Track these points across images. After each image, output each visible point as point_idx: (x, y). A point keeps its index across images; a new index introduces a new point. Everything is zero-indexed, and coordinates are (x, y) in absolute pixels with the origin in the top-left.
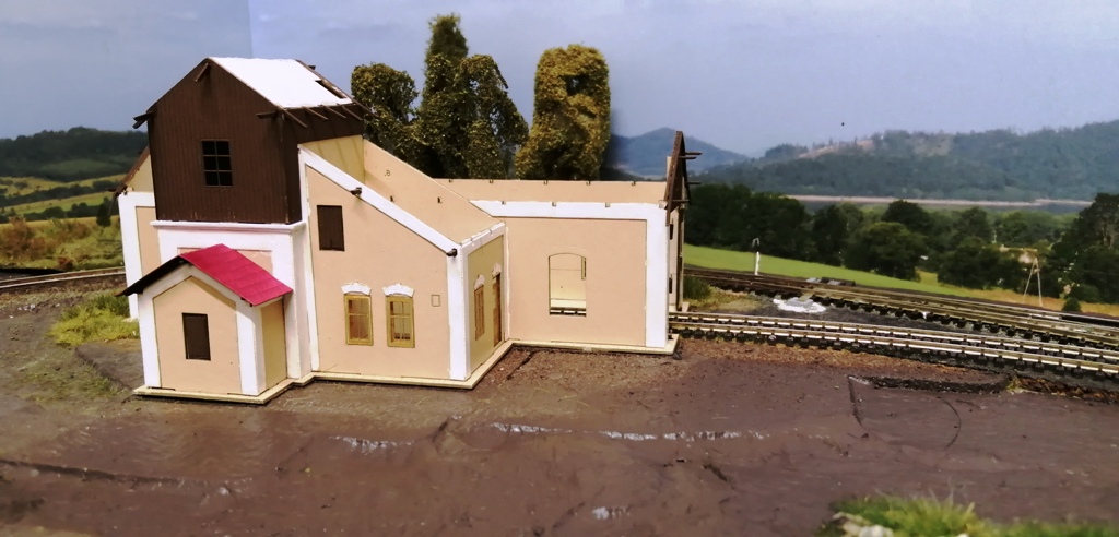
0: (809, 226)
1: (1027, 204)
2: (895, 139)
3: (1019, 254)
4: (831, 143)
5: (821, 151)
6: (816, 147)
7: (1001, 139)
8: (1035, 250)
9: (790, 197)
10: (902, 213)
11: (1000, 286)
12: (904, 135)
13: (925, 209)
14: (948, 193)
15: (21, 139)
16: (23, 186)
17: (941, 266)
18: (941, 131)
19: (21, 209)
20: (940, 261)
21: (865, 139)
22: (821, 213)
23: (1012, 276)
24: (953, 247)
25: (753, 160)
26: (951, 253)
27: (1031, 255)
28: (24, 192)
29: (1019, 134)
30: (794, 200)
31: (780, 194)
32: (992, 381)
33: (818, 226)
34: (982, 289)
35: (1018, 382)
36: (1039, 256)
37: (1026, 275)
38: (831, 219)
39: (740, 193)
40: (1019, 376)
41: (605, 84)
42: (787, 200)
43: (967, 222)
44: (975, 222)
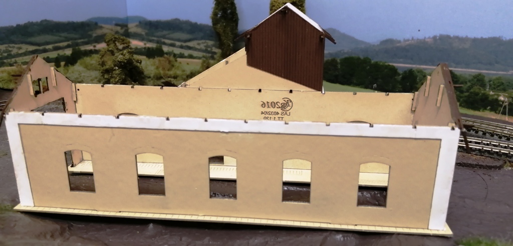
0: (399, 78)
1: (505, 73)
2: (444, 39)
3: (499, 96)
4: (413, 38)
5: (407, 43)
6: (405, 41)
7: (496, 42)
8: (507, 95)
9: (391, 64)
11: (488, 110)
12: (448, 37)
13: (456, 73)
14: (467, 66)
15: (18, 26)
16: (20, 48)
17: (461, 100)
18: (467, 36)
19: (20, 60)
20: (461, 97)
21: (429, 38)
22: (405, 72)
23: (495, 105)
24: (468, 91)
25: (374, 46)
26: (467, 94)
27: (504, 96)
28: (21, 51)
29: (504, 40)
30: (393, 66)
31: (386, 62)
32: (498, 164)
33: (403, 78)
34: (480, 111)
37: (501, 106)
38: (410, 75)
39: (366, 61)
40: (510, 162)
41: (303, 7)
42: (389, 65)
43: (476, 80)
44: (479, 80)
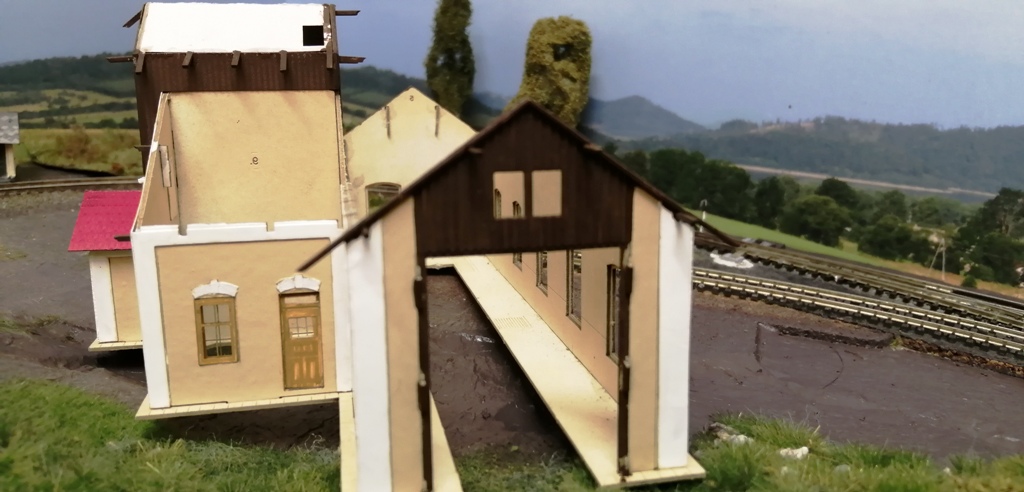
0: (752, 192)
1: (941, 191)
2: (834, 124)
3: (929, 233)
4: (778, 122)
5: (769, 128)
6: (766, 124)
7: (924, 133)
8: (943, 232)
9: (739, 166)
10: (832, 188)
11: (910, 259)
12: (841, 121)
13: (853, 187)
14: (874, 174)
15: (85, 59)
16: (84, 98)
17: (862, 238)
18: (874, 121)
19: (81, 118)
20: (862, 233)
21: (808, 121)
22: (763, 183)
23: (920, 251)
24: (874, 221)
25: (710, 131)
26: (871, 228)
27: (939, 235)
28: (85, 104)
29: (940, 129)
30: (742, 170)
31: (730, 163)
32: (878, 338)
33: (761, 194)
34: (894, 260)
35: (900, 341)
36: (947, 237)
37: (933, 252)
38: (772, 190)
39: (696, 159)
40: (902, 336)
41: (587, 53)
42: (736, 168)
43: (888, 202)
44: (894, 202)
